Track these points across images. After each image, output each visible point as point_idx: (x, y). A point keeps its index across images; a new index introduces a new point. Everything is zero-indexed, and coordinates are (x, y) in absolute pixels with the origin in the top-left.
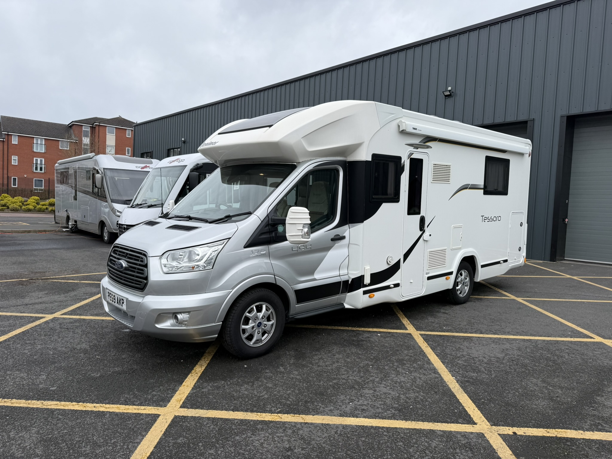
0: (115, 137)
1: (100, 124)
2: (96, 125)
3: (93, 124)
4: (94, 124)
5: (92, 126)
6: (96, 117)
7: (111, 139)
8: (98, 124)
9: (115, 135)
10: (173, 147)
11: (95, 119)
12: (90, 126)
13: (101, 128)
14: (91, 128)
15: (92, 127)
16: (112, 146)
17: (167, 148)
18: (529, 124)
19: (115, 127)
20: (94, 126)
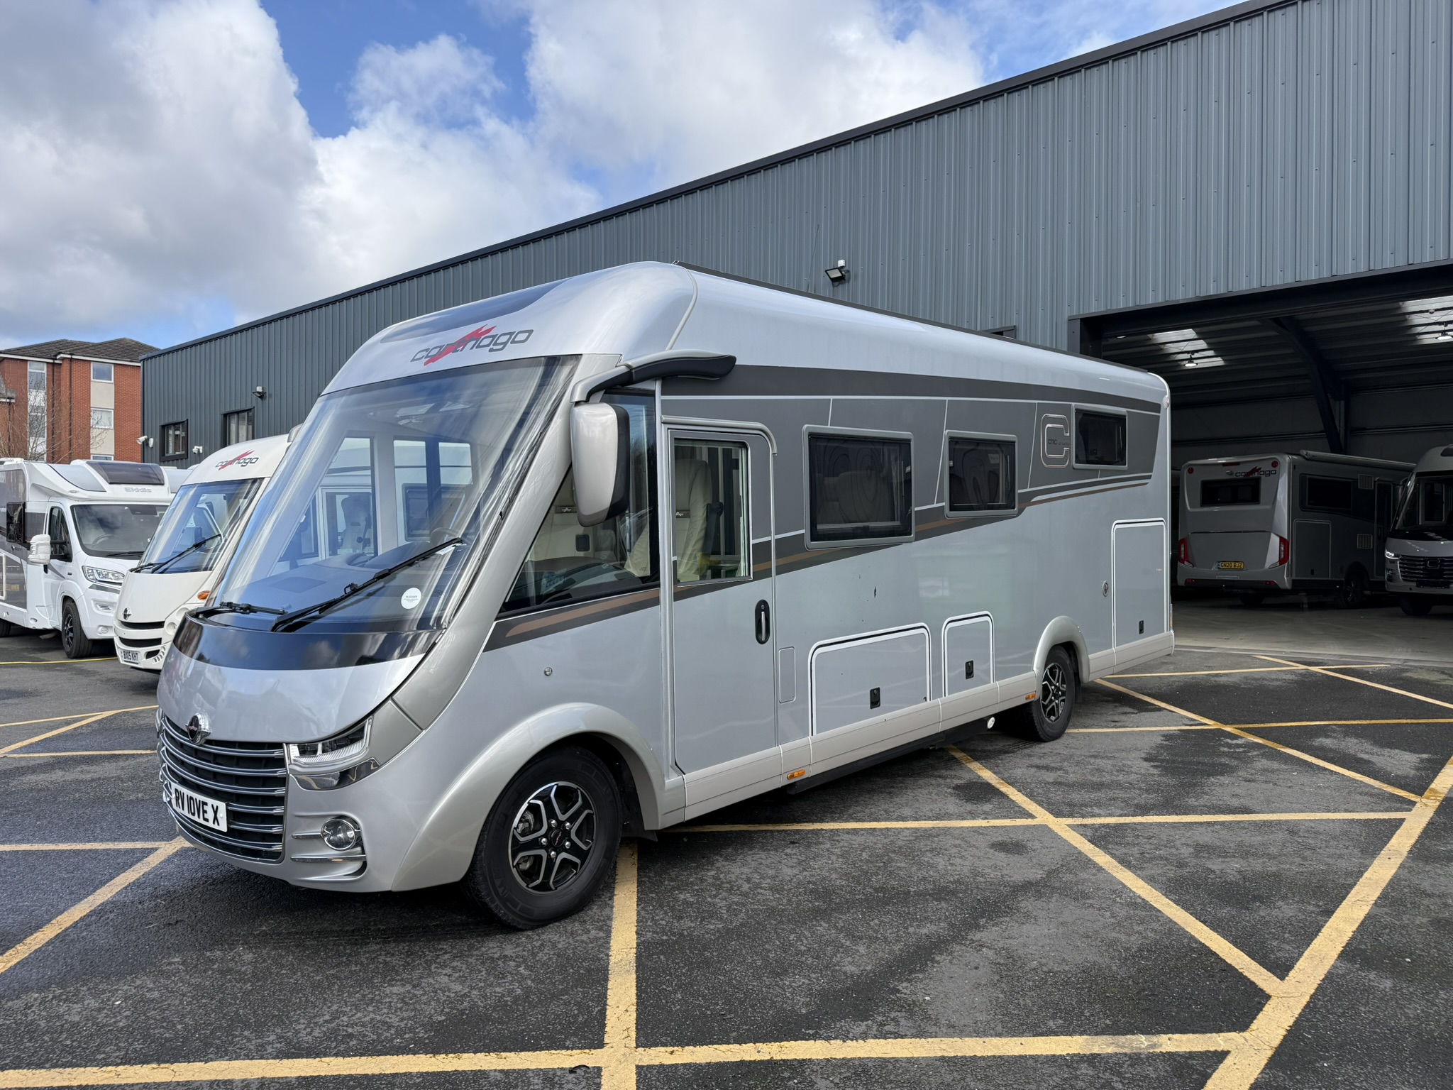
0: (113, 386)
1: (74, 357)
2: (63, 359)
3: (56, 356)
4: (58, 357)
5: (51, 361)
6: (62, 338)
7: (102, 394)
8: (69, 356)
9: (112, 381)
10: (238, 408)
11: (61, 345)
12: (47, 363)
13: (75, 366)
14: (50, 366)
15: (53, 364)
16: (106, 411)
17: (220, 410)
19: (115, 364)
20: (56, 362)
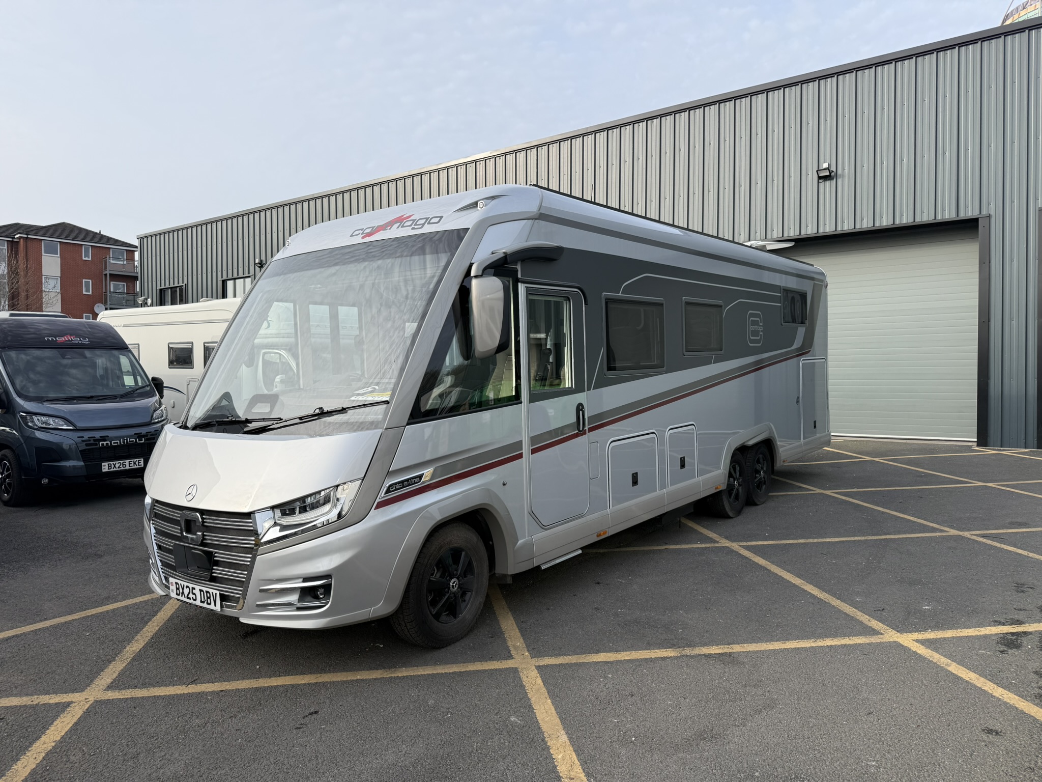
0: (60, 258)
1: (29, 236)
2: (20, 238)
4: (16, 237)
5: (11, 239)
6: (16, 222)
7: (51, 265)
8: (25, 236)
9: (59, 255)
10: (235, 276)
11: (17, 227)
12: (7, 241)
13: (30, 243)
14: (9, 243)
15: (12, 241)
16: (54, 278)
17: (220, 278)
18: (981, 223)
19: (60, 242)
20: (15, 240)
